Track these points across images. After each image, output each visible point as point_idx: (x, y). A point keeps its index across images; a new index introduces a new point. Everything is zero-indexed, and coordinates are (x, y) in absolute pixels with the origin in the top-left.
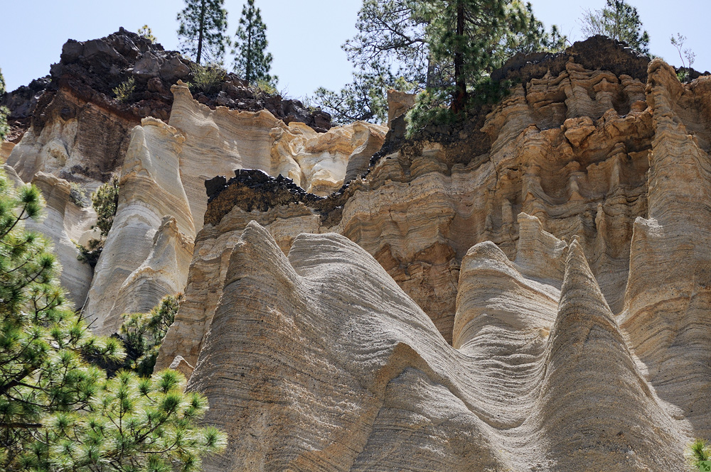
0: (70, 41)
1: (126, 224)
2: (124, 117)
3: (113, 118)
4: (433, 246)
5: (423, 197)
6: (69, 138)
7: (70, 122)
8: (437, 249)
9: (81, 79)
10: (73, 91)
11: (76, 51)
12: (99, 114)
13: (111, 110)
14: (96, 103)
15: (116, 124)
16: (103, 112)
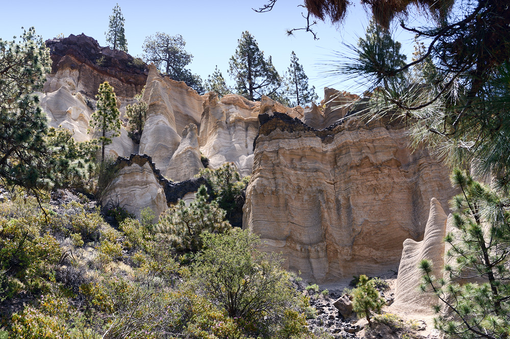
0: (71, 35)
1: (158, 124)
2: (101, 73)
3: (95, 72)
4: (391, 160)
5: (381, 138)
6: (75, 78)
7: (74, 70)
8: (393, 162)
9: (78, 52)
10: (75, 57)
11: (75, 40)
12: (89, 69)
13: (94, 68)
14: (87, 64)
15: (97, 75)
16: (91, 69)
